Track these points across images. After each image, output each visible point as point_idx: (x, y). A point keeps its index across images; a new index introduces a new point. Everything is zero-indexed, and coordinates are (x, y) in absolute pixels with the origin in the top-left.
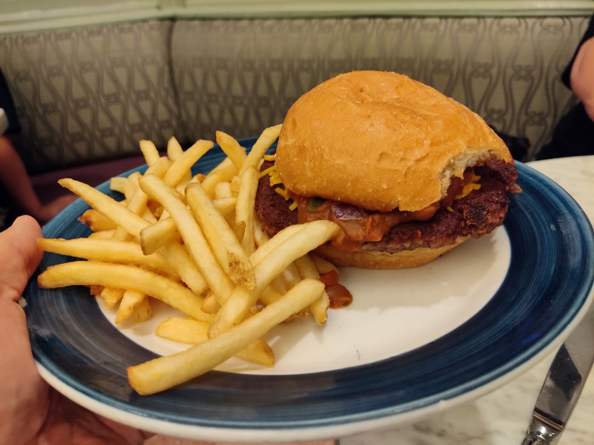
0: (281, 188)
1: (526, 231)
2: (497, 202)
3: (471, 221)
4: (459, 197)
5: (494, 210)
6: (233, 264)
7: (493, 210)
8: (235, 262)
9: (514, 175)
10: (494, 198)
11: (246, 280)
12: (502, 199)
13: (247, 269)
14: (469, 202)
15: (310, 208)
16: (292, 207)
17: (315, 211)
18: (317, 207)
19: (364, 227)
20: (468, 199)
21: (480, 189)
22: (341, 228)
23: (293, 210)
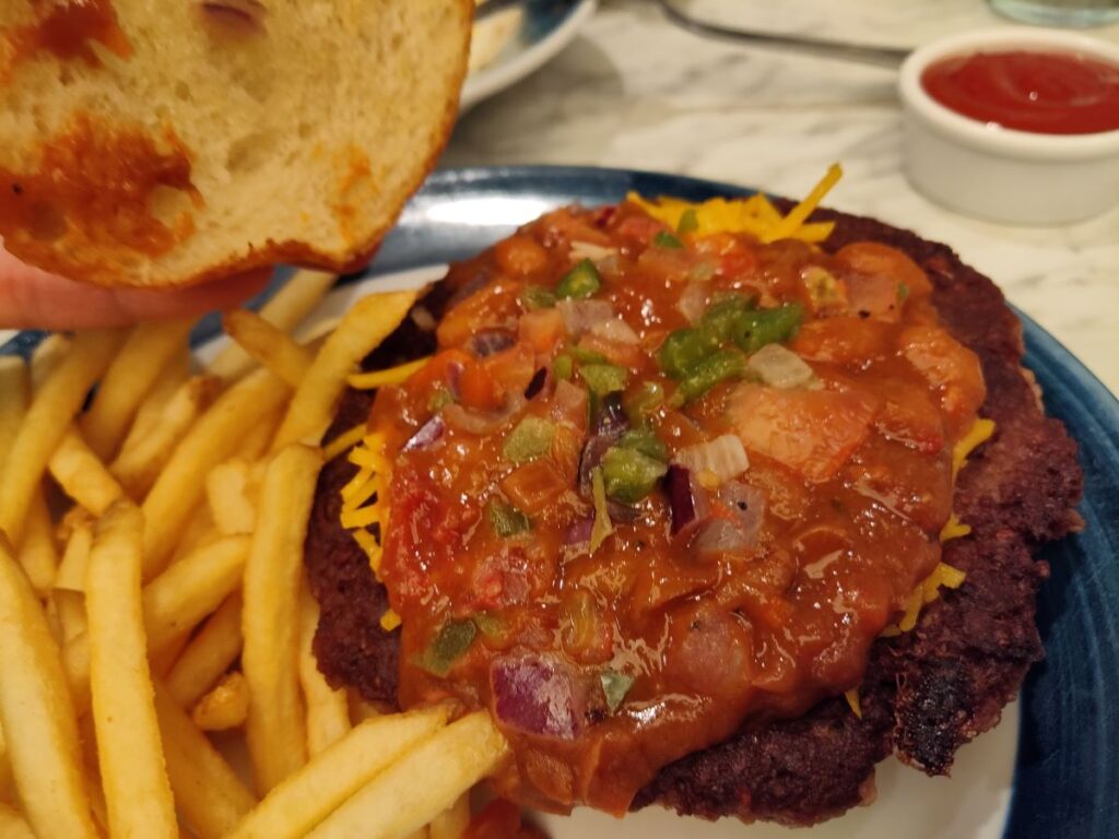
0: (370, 531)
2: (1004, 658)
9: (1074, 493)
12: (1021, 648)
14: (919, 651)
15: (428, 661)
16: (389, 621)
17: (444, 675)
18: (450, 658)
19: (576, 769)
20: (920, 640)
21: (963, 585)
22: (513, 751)
23: (393, 631)
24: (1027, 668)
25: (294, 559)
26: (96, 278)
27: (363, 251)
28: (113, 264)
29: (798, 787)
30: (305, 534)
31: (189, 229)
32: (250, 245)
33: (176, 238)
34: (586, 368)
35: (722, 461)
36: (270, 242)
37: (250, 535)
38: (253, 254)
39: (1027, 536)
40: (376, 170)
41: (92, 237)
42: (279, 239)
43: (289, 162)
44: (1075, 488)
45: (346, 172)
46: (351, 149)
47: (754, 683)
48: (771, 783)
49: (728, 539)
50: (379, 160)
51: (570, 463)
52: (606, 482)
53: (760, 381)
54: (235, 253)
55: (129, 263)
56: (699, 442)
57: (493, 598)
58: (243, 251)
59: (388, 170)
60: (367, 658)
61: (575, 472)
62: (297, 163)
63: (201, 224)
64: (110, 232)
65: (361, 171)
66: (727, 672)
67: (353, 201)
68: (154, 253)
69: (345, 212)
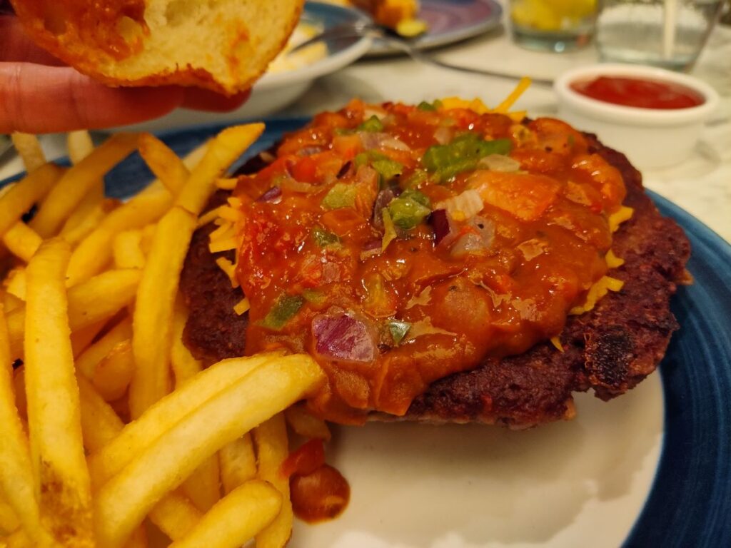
0: (228, 259)
1: (696, 372)
2: (654, 328)
3: (598, 377)
4: (578, 310)
5: (647, 346)
6: (50, 488)
7: (643, 345)
8: (54, 484)
9: (685, 253)
10: (648, 315)
11: (73, 533)
12: (664, 321)
13: (76, 507)
14: (597, 322)
15: (269, 321)
16: (241, 308)
17: (279, 329)
18: (285, 319)
19: (371, 381)
20: (597, 316)
21: (622, 290)
22: (326, 375)
23: (242, 315)
24: (670, 336)
25: (173, 282)
26: (82, 65)
27: (243, 90)
28: (94, 59)
29: (523, 395)
30: (182, 267)
31: (139, 48)
32: (177, 64)
33: (132, 49)
34: (377, 162)
35: (466, 204)
36: (189, 65)
37: (142, 269)
38: (177, 72)
39: (659, 269)
40: (253, 39)
41: (82, 39)
42: (195, 66)
43: (200, 22)
44: (686, 248)
45: (234, 36)
46: (238, 23)
47: (493, 323)
48: (506, 392)
49: (472, 245)
50: (254, 34)
51: (367, 206)
52: (392, 216)
53: (487, 169)
54: (168, 68)
55: (103, 61)
56: (451, 197)
57: (315, 280)
58: (172, 68)
59: (259, 41)
60: (223, 333)
61: (370, 212)
62: (205, 23)
63: (147, 47)
64: (93, 36)
65: (243, 37)
66: (474, 314)
67: (238, 55)
68: (119, 58)
69: (233, 61)
